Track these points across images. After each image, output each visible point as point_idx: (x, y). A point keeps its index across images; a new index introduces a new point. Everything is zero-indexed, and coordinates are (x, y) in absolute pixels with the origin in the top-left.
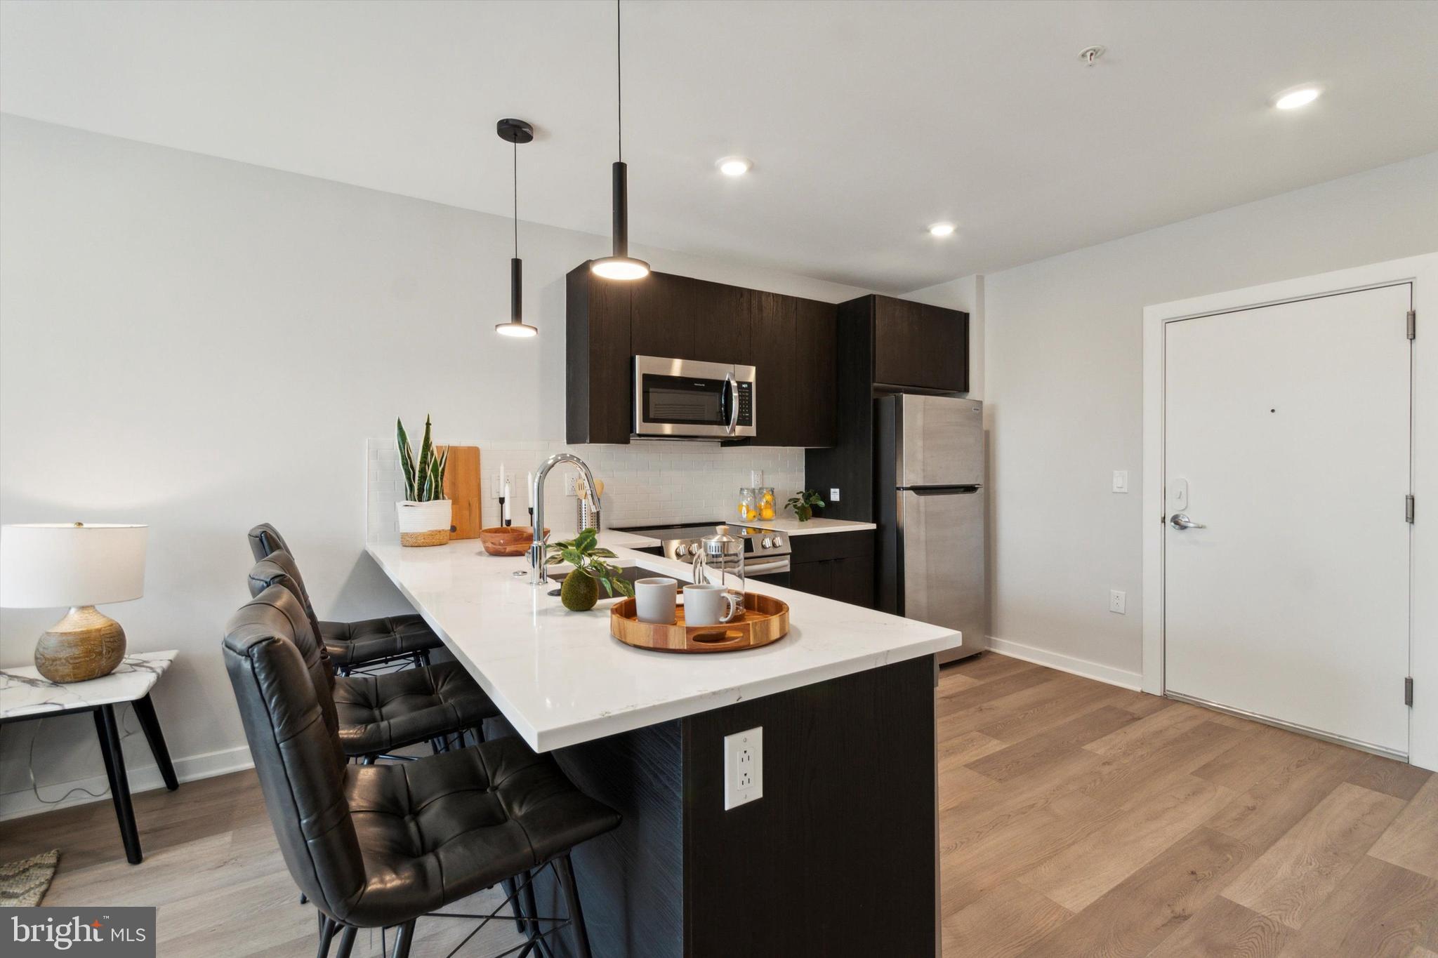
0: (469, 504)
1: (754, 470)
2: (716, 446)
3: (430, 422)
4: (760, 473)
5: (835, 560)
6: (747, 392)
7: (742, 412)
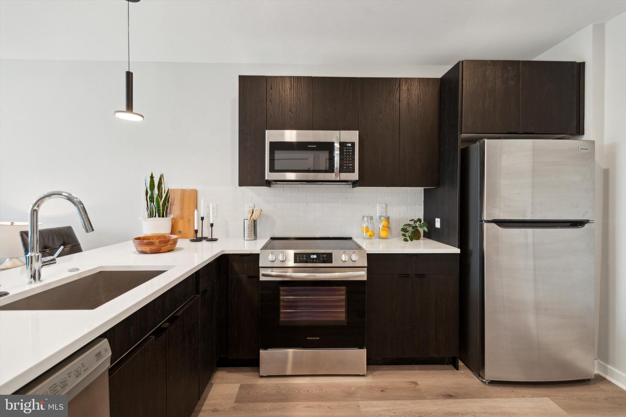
0: (189, 220)
1: (378, 204)
2: (349, 187)
3: (154, 176)
4: (384, 205)
5: (416, 275)
6: (351, 149)
7: (346, 163)
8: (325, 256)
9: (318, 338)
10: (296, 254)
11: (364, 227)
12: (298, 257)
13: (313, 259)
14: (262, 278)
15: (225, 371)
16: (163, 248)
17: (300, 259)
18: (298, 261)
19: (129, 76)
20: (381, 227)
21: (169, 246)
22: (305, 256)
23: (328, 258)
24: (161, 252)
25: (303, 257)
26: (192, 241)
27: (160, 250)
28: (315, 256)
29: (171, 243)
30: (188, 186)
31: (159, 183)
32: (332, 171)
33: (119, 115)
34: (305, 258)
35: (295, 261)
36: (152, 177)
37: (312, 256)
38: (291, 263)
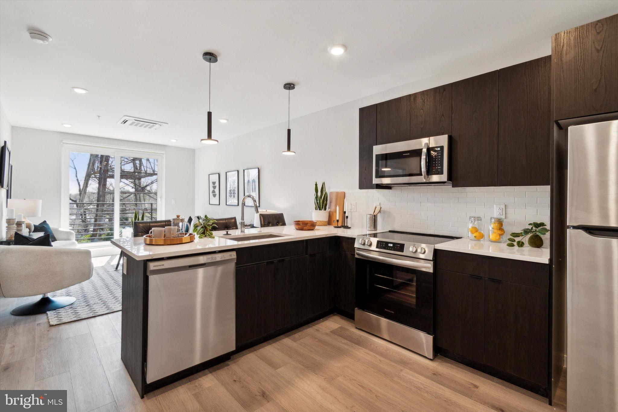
1: (496, 204)
4: (503, 207)
5: (489, 278)
6: (440, 153)
7: (436, 166)
8: (399, 246)
9: (393, 312)
10: (378, 242)
11: (470, 227)
12: (379, 244)
13: (390, 247)
14: (356, 256)
15: (340, 317)
16: (304, 228)
17: (380, 245)
18: (379, 247)
19: (289, 131)
20: (491, 229)
21: (308, 227)
22: (384, 244)
23: (400, 247)
24: (304, 229)
25: (383, 244)
26: (335, 227)
27: (303, 228)
28: (391, 245)
29: (309, 225)
30: (340, 190)
31: (322, 188)
32: (421, 174)
33: (284, 153)
34: (384, 246)
35: (377, 247)
36: (316, 185)
37: (389, 245)
38: (374, 247)
